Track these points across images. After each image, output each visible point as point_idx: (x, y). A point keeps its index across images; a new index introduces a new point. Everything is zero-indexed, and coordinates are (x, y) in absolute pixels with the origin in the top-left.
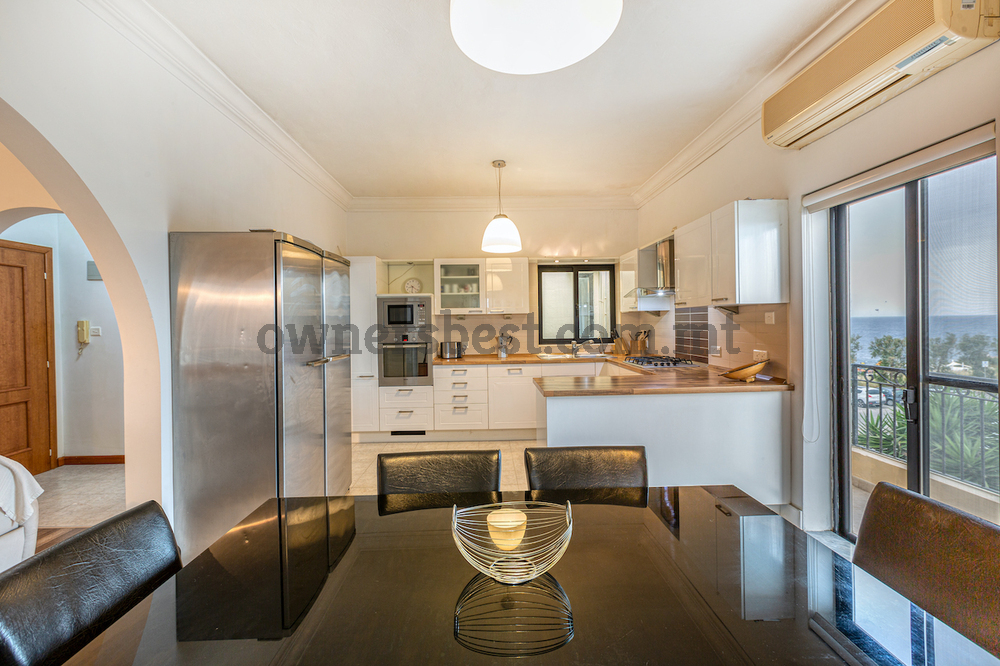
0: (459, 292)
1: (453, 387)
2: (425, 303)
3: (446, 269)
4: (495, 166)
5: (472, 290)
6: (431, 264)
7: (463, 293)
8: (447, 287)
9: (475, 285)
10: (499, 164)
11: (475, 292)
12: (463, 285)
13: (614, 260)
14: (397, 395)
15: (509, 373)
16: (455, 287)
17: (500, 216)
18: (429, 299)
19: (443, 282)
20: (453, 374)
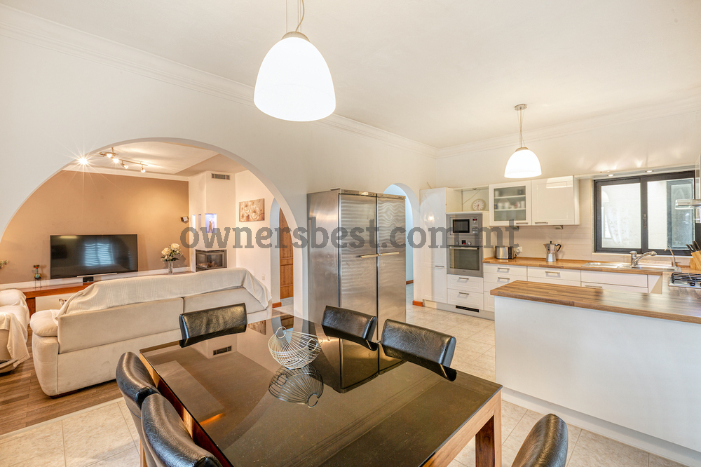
0: (510, 208)
1: (498, 281)
2: (478, 218)
3: (501, 191)
4: (517, 110)
5: (520, 206)
6: (487, 188)
7: (513, 209)
8: (500, 205)
9: (523, 203)
10: (521, 107)
11: (523, 209)
12: (513, 203)
13: (694, 166)
14: (458, 281)
15: (547, 275)
16: (507, 205)
17: (521, 148)
18: (481, 215)
19: (496, 201)
20: (498, 271)
